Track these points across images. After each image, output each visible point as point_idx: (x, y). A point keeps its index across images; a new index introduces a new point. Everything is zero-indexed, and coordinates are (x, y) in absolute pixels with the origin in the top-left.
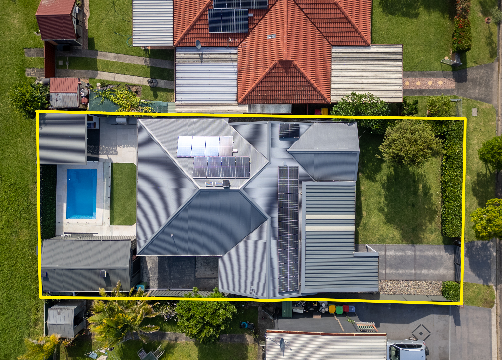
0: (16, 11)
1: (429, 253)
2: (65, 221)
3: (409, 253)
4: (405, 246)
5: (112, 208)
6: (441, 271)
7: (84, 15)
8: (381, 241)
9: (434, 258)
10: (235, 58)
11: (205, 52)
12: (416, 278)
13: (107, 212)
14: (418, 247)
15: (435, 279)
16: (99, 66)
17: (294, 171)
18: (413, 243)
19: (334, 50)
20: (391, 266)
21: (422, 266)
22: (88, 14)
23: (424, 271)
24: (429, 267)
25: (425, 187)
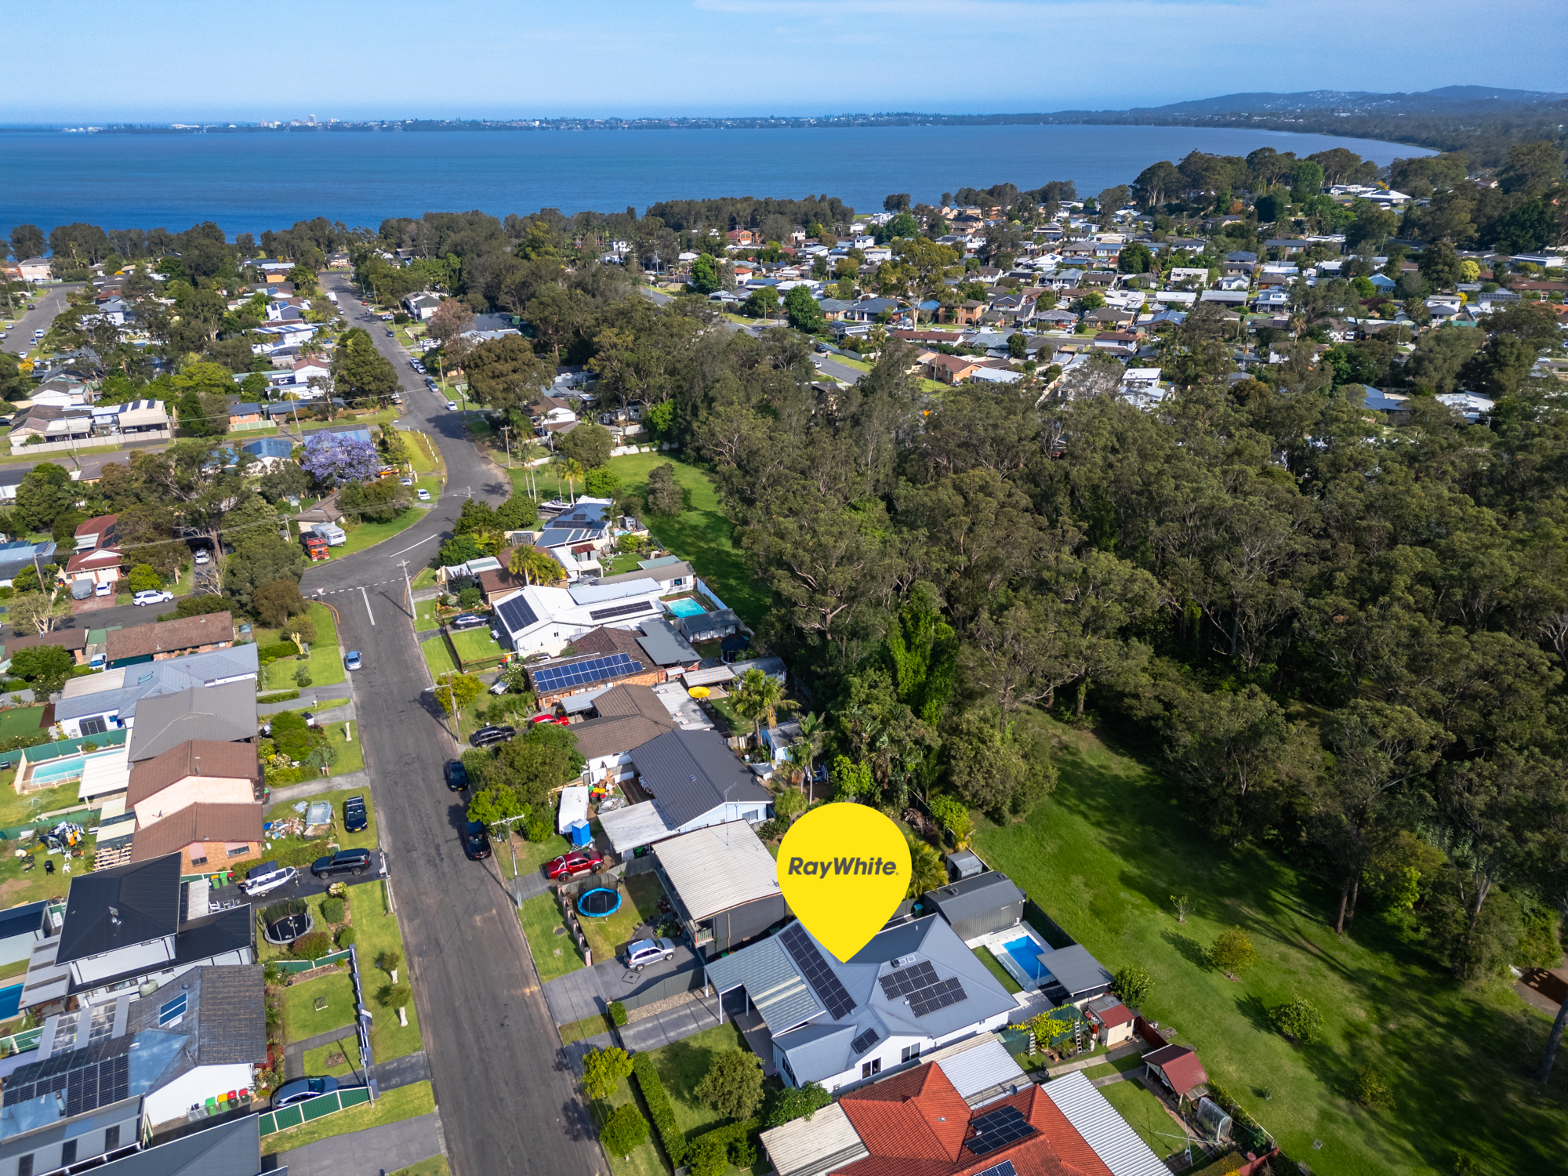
0: (1241, 1078)
1: (651, 1042)
2: (1027, 933)
3: (672, 1034)
4: (682, 1039)
5: (994, 958)
6: (631, 1032)
7: (1171, 1108)
8: (706, 1032)
9: (644, 1040)
10: (968, 1102)
11: (1003, 1095)
12: (656, 1017)
13: (995, 953)
14: (666, 1043)
15: (633, 1025)
16: (1111, 1067)
17: (838, 1013)
18: (671, 1045)
19: (866, 1154)
20: (686, 1016)
21: (654, 1028)
22: (1168, 1111)
23: (649, 1025)
24: (646, 1030)
25: (683, 1098)
